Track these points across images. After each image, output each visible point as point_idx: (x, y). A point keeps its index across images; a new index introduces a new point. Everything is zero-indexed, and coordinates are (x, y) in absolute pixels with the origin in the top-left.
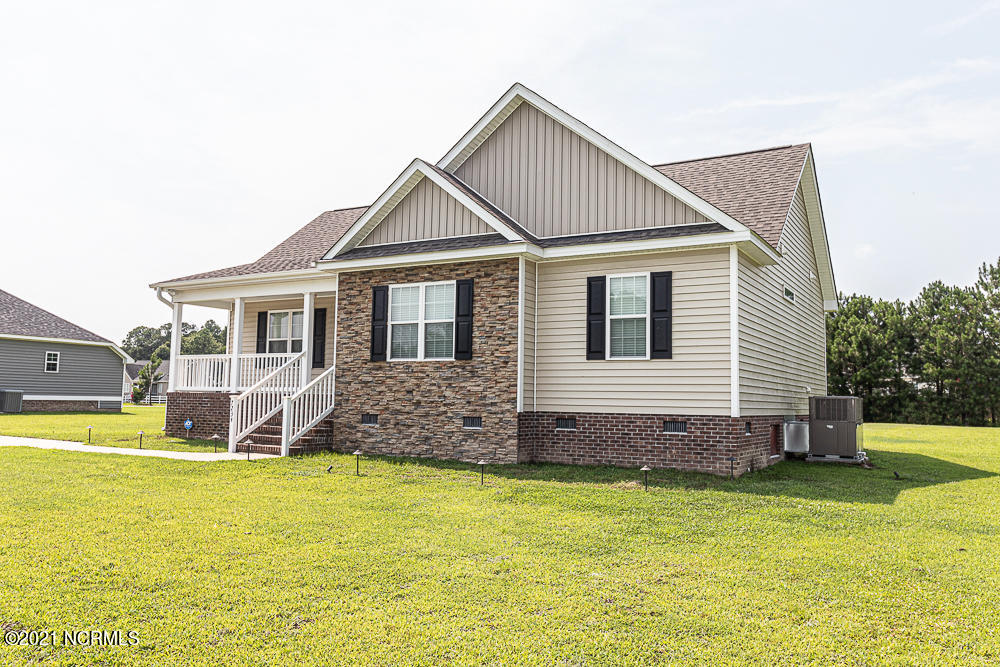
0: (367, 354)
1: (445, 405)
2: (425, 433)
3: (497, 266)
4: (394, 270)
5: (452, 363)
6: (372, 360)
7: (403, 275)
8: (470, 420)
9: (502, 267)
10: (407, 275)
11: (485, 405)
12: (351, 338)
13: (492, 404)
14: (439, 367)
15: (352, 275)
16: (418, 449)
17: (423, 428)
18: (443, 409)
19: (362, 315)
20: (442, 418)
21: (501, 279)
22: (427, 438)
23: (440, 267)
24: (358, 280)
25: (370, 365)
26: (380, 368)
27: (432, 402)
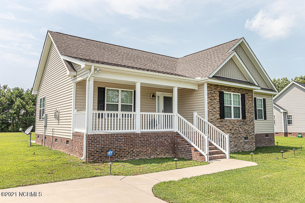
0: (218, 116)
1: (240, 134)
2: (236, 144)
3: (249, 91)
4: (224, 86)
5: (241, 120)
6: (220, 119)
7: (227, 89)
8: (246, 138)
9: (250, 92)
10: (228, 89)
11: (249, 133)
12: (212, 109)
13: (250, 133)
14: (238, 121)
15: (211, 85)
16: (234, 149)
17: (235, 142)
18: (239, 135)
19: (215, 101)
20: (239, 138)
21: (250, 95)
22: (236, 145)
23: (236, 88)
24: (213, 87)
25: (219, 120)
26: (222, 121)
27: (237, 133)
